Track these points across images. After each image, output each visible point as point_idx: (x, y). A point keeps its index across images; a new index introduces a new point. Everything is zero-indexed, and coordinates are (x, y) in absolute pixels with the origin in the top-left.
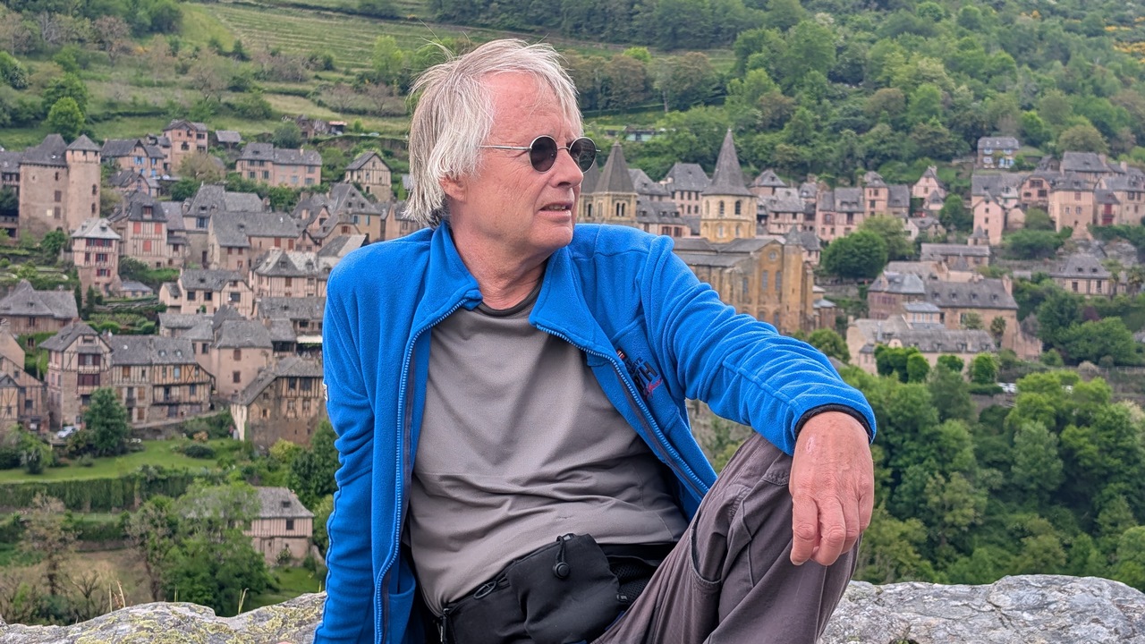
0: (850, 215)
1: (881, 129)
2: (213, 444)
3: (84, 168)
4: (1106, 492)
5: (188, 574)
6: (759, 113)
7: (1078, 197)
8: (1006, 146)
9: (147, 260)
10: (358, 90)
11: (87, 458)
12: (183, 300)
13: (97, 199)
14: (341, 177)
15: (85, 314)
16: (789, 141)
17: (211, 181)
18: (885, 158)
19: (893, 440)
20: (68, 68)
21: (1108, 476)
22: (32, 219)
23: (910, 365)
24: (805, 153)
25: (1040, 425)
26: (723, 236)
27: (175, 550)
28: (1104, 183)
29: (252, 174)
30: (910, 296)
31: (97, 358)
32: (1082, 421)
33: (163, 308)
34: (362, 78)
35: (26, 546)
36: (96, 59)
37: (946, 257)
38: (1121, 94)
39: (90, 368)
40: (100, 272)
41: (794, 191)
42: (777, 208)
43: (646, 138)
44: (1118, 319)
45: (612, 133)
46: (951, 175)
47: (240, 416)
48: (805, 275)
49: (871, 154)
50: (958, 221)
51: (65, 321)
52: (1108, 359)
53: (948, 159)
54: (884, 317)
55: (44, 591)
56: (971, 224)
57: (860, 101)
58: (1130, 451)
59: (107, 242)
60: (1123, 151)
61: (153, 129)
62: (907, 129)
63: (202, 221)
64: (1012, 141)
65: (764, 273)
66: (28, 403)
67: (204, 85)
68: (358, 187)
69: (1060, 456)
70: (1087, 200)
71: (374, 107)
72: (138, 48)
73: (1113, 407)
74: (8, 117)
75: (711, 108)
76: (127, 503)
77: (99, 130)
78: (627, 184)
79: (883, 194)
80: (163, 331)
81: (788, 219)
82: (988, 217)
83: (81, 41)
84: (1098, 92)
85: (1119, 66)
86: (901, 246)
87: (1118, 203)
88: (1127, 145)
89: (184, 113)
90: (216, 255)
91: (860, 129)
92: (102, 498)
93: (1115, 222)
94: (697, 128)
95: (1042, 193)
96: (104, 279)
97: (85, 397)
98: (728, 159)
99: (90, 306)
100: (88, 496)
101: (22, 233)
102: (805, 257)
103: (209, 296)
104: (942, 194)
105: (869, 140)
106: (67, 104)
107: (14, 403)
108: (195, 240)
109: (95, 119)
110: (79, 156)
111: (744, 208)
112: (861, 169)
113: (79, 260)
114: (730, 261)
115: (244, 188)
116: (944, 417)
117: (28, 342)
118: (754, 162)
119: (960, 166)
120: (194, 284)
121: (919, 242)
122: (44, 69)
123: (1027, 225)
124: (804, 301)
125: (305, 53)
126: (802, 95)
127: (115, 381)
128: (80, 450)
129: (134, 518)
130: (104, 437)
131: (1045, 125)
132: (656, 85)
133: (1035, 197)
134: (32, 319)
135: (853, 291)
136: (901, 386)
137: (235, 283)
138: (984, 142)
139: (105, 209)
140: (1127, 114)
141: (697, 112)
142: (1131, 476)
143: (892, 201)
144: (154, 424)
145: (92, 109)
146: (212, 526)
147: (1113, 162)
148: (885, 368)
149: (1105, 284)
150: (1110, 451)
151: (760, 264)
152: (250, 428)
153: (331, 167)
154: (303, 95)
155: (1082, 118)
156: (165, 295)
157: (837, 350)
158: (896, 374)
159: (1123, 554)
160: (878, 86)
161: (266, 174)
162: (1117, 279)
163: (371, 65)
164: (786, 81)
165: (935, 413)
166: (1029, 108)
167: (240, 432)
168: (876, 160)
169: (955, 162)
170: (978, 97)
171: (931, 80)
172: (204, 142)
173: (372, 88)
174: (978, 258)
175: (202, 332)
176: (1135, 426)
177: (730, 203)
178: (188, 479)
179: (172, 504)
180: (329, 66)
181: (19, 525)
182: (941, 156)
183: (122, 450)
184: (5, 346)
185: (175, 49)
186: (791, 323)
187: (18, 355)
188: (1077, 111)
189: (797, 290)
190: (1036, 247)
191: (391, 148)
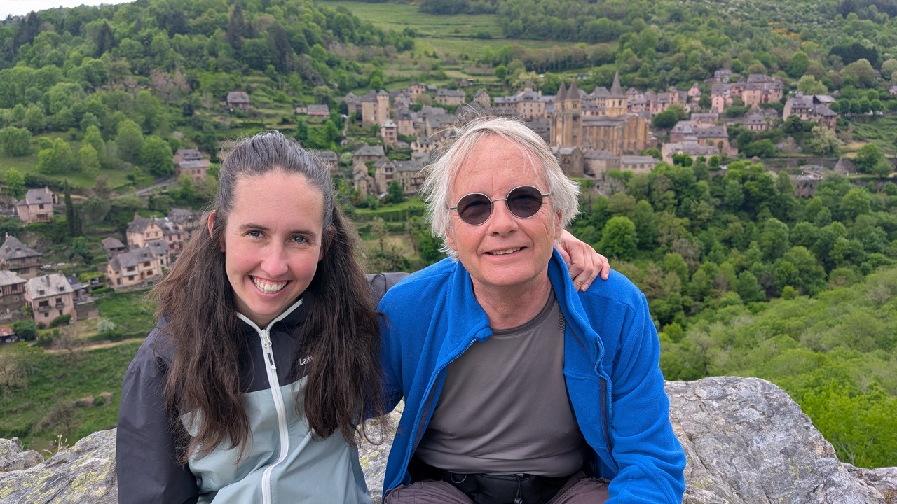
0: (664, 104)
1: (676, 69)
3: (383, 101)
4: (761, 206)
5: (426, 242)
6: (628, 66)
7: (754, 92)
8: (726, 73)
9: (406, 134)
10: (477, 66)
11: (390, 204)
12: (419, 148)
13: (388, 113)
14: (472, 100)
15: (386, 154)
16: (640, 76)
17: (427, 104)
18: (677, 81)
19: (679, 189)
20: (375, 65)
21: (762, 199)
22: (367, 121)
23: (686, 161)
24: (646, 80)
25: (736, 182)
26: (615, 114)
27: (421, 235)
28: (765, 86)
29: (441, 101)
30: (686, 134)
31: (391, 169)
32: (753, 179)
33: (412, 151)
34: (479, 62)
35: (372, 234)
36: (386, 62)
37: (701, 118)
38: (774, 50)
39: (389, 173)
40: (391, 139)
41: (642, 96)
42: (635, 102)
43: (585, 78)
44: (768, 139)
45: (572, 77)
46: (703, 86)
48: (646, 128)
49: (672, 80)
50: (706, 104)
51: (380, 157)
52: (764, 155)
53: (702, 80)
54: (676, 142)
55: (379, 249)
56: (710, 105)
57: (668, 59)
58: (771, 190)
59: (392, 128)
60: (774, 73)
61: (405, 86)
62: (687, 69)
63: (424, 119)
64: (728, 72)
65: (630, 128)
66: (370, 186)
67: (423, 68)
68: (478, 103)
69: (744, 193)
70: (758, 93)
71: (482, 72)
72: (400, 56)
73: (765, 174)
74: (356, 85)
75: (610, 65)
76: (404, 219)
77: (388, 87)
78: (577, 96)
79: (677, 95)
80: (413, 159)
81: (640, 106)
82: (718, 102)
83: (380, 55)
84: (764, 49)
85: (773, 38)
86: (683, 115)
87: (770, 93)
88: (775, 70)
89: (417, 79)
90: (429, 131)
91: (668, 70)
92: (396, 217)
93: (769, 102)
94: (604, 73)
95: (740, 92)
96: (392, 141)
97: (388, 183)
98: (616, 85)
99: (388, 151)
100: (391, 217)
101: (364, 126)
102: (646, 121)
103: (428, 146)
104: (700, 94)
105: (671, 74)
106: (376, 78)
107: (365, 186)
108: (422, 126)
109: (386, 84)
110: (381, 97)
111: (623, 103)
112: (668, 86)
113: (383, 135)
114: (617, 124)
115: (439, 106)
116: (698, 180)
117: (369, 165)
118: (627, 85)
119: (707, 82)
120: (422, 142)
121: (690, 113)
122: (368, 66)
123: (733, 104)
124: (645, 138)
125: (457, 54)
126: (645, 58)
127: (398, 178)
128: (388, 201)
129: (407, 224)
130: (395, 196)
131: (742, 65)
132: (589, 57)
133: (737, 93)
134: (369, 157)
135: (664, 133)
136: (682, 169)
137: (436, 141)
138: (717, 73)
139: (391, 116)
140: (776, 58)
141: (604, 67)
142: (771, 200)
143: (680, 98)
144: (412, 191)
145: (385, 80)
147: (769, 78)
148: (676, 162)
149: (764, 127)
150: (763, 190)
151: (628, 124)
153: (469, 96)
154: (458, 70)
155: (757, 61)
156: (413, 146)
157: (657, 155)
158: (680, 164)
159: (766, 229)
160: (675, 52)
161: (446, 100)
162: (769, 124)
163: (482, 57)
164: (639, 53)
165: (695, 178)
166: (735, 57)
168: (674, 82)
169: (705, 81)
170: (715, 55)
171: (696, 49)
172: (424, 90)
173: (483, 66)
174: (713, 118)
175: (426, 159)
176: (774, 180)
177: (617, 101)
179: (419, 219)
180: (467, 58)
181: (370, 227)
182: (700, 79)
183: (402, 201)
184: (360, 166)
185: (412, 56)
186: (640, 146)
187: (365, 169)
188: (755, 58)
189: (643, 134)
190: (737, 112)
191: (490, 88)
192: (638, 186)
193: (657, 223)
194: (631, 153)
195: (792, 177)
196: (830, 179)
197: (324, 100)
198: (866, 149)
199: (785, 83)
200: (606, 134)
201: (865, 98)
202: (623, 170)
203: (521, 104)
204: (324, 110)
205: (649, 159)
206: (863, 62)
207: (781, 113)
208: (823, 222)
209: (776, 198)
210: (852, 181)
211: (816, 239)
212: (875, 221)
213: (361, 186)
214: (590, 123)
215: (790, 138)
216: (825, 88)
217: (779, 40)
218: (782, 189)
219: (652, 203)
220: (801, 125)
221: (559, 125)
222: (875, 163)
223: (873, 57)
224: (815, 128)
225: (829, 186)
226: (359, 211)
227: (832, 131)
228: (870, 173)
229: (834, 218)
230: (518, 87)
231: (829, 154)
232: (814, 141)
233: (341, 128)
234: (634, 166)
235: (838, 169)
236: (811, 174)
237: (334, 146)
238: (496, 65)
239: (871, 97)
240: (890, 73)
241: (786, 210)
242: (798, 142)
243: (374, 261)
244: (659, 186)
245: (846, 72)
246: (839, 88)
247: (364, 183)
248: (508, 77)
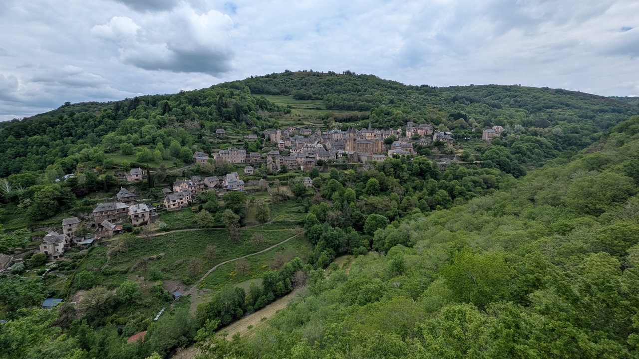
0: (388, 135)
1: (393, 122)
2: (298, 171)
3: (279, 133)
4: (426, 174)
6: (374, 120)
7: (422, 130)
8: (411, 123)
9: (288, 146)
10: (316, 120)
12: (293, 151)
14: (314, 133)
15: (280, 154)
16: (379, 124)
17: (296, 134)
18: (393, 126)
19: (395, 167)
20: (276, 119)
21: (427, 171)
22: (273, 141)
23: (397, 156)
24: (381, 126)
25: (417, 164)
26: (370, 139)
28: (426, 128)
29: (302, 133)
30: (397, 146)
31: (282, 160)
32: (423, 164)
33: (291, 153)
34: (316, 118)
35: (274, 186)
36: (280, 118)
37: (402, 140)
39: (281, 161)
41: (380, 132)
42: (377, 134)
43: (358, 125)
44: (428, 148)
45: (353, 124)
46: (403, 128)
47: (302, 167)
48: (382, 144)
50: (404, 135)
51: (278, 155)
52: (427, 154)
54: (393, 149)
55: (277, 192)
56: (406, 135)
57: (389, 118)
58: (430, 168)
59: (282, 144)
61: (288, 127)
62: (396, 122)
63: (295, 140)
65: (375, 144)
66: (273, 166)
67: (295, 120)
68: (317, 134)
69: (420, 169)
70: (424, 131)
71: (318, 122)
72: (285, 116)
73: (428, 161)
74: (268, 127)
75: (367, 120)
76: (287, 180)
77: (281, 128)
78: (355, 132)
80: (291, 156)
81: (379, 136)
82: (409, 134)
83: (278, 115)
84: (425, 114)
85: (428, 110)
86: (396, 139)
87: (428, 131)
88: (430, 122)
89: (292, 125)
90: (297, 145)
91: (389, 122)
92: (284, 179)
93: (428, 134)
94: (365, 123)
96: (282, 149)
97: (281, 165)
98: (370, 127)
99: (281, 152)
100: (282, 179)
101: (271, 143)
102: (382, 141)
103: (297, 150)
104: (402, 131)
105: (391, 123)
106: (276, 124)
108: (294, 143)
109: (280, 126)
111: (372, 134)
112: (389, 128)
113: (279, 146)
114: (371, 142)
115: (301, 135)
116: (402, 164)
117: (273, 158)
118: (374, 127)
120: (295, 149)
121: (398, 138)
122: (273, 119)
123: (414, 135)
124: (382, 148)
125: (308, 115)
126: (381, 117)
127: (285, 163)
128: (281, 172)
129: (289, 182)
130: (284, 170)
131: (417, 120)
132: (359, 117)
133: (416, 131)
134: (273, 155)
135: (389, 146)
136: (396, 160)
137: (300, 148)
138: (408, 123)
139: (282, 139)
140: (430, 118)
141: (365, 120)
143: (394, 132)
144: (290, 168)
145: (280, 125)
146: (299, 182)
147: (427, 125)
148: (394, 157)
149: (426, 143)
150: (427, 168)
151: (375, 142)
152: (303, 169)
153: (313, 131)
154: (308, 121)
156: (291, 151)
157: (386, 155)
159: (429, 183)
160: (392, 115)
161: (304, 133)
162: (428, 142)
163: (318, 116)
164: (378, 115)
166: (415, 117)
168: (392, 126)
169: (404, 126)
170: (407, 116)
171: (400, 114)
172: (295, 129)
173: (318, 120)
174: (407, 140)
175: (296, 156)
176: (431, 164)
177: (370, 134)
178: (295, 176)
179: (293, 179)
180: (312, 117)
181: (273, 183)
182: (401, 125)
183: (286, 172)
184: (270, 159)
185: (290, 116)
186: (380, 151)
187: (272, 160)
188: (422, 118)
189: (381, 146)
190: (416, 138)
191: (321, 128)
192: (379, 166)
193: (387, 181)
194: (376, 154)
195: (438, 163)
196: (452, 164)
197: (255, 133)
198: (465, 152)
199: (434, 127)
200: (366, 146)
201: (463, 133)
202: (373, 160)
203: (333, 135)
204: (255, 137)
205: (384, 156)
206: (462, 119)
207: (432, 138)
208: (450, 180)
209: (432, 171)
210: (460, 164)
211: (448, 187)
212: (470, 179)
213: (270, 167)
214: (360, 142)
215: (436, 148)
216: (448, 129)
217: (430, 111)
218: (434, 167)
219: (385, 173)
220: (440, 143)
221: (348, 143)
222: (468, 157)
223: (465, 117)
224: (445, 144)
225: (452, 166)
226: (269, 177)
227: (452, 145)
228: (466, 161)
229: (454, 179)
230: (332, 128)
231: (451, 154)
232: (445, 149)
233: (262, 143)
234: (378, 159)
235: (455, 159)
236: (445, 162)
237: (259, 150)
238: (323, 119)
239: (465, 132)
240: (472, 123)
241: (436, 175)
242: (439, 150)
243: (275, 197)
244: (388, 166)
245: (456, 123)
246: (453, 129)
247: (271, 165)
248: (328, 124)
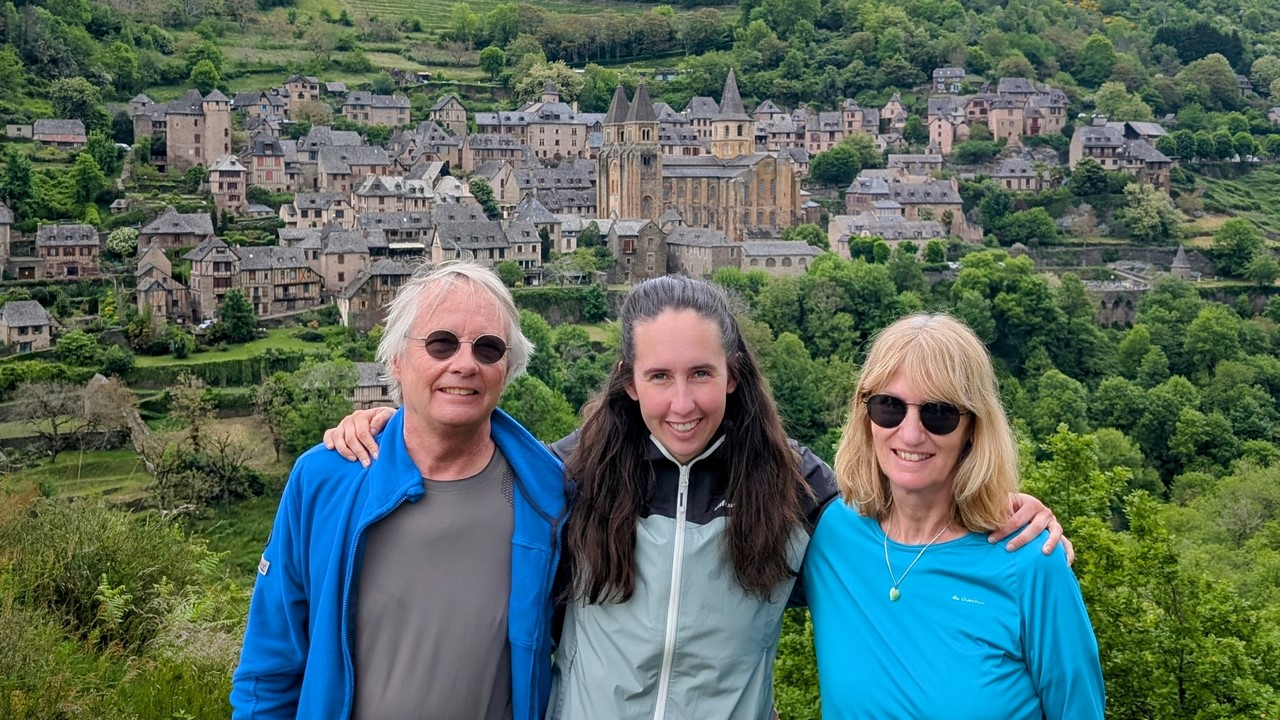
0: (832, 134)
1: (857, 64)
2: (323, 330)
3: (218, 114)
4: (1030, 344)
5: (303, 432)
6: (760, 55)
7: (1011, 114)
8: (952, 74)
9: (269, 188)
10: (440, 47)
11: (223, 344)
12: (298, 218)
13: (228, 140)
14: (427, 117)
15: (219, 231)
16: (783, 77)
17: (321, 123)
18: (860, 88)
19: (861, 309)
20: (205, 36)
21: (1032, 331)
22: (178, 158)
23: (875, 249)
24: (797, 85)
25: (976, 293)
26: (730, 154)
27: (293, 414)
28: (1033, 101)
29: (355, 116)
30: (877, 196)
31: (228, 265)
32: (1011, 289)
33: (283, 225)
34: (443, 37)
35: (174, 414)
36: (229, 29)
37: (908, 165)
38: (1049, 30)
39: (223, 274)
40: (232, 198)
41: (787, 116)
42: (774, 130)
43: (671, 78)
44: (1042, 208)
45: (644, 74)
46: (912, 99)
47: (344, 308)
48: (794, 183)
49: (848, 85)
50: (917, 136)
51: (204, 237)
52: (1035, 240)
53: (910, 86)
54: (858, 213)
55: (188, 448)
56: (928, 137)
57: (840, 43)
58: (1048, 311)
59: (237, 173)
60: (1050, 76)
61: (275, 83)
62: (878, 65)
63: (313, 154)
64: (960, 71)
65: (761, 181)
66: (175, 303)
67: (315, 46)
68: (440, 124)
69: (993, 316)
70: (1018, 115)
71: (453, 60)
72: (263, 18)
73: (1034, 278)
74: (158, 78)
75: (721, 52)
76: (256, 379)
77: (234, 86)
78: (652, 115)
79: (858, 116)
80: (282, 242)
81: (784, 139)
82: (941, 132)
83: (217, 14)
84: (1030, 30)
85: (1048, 8)
86: (872, 157)
87: (1043, 117)
88: (1053, 71)
89: (300, 69)
90: (324, 181)
91: (840, 65)
92: (234, 375)
93: (1041, 133)
94: (710, 68)
95: (983, 111)
96: (235, 203)
97: (220, 297)
98: (731, 92)
99: (223, 225)
100: (224, 373)
101: (171, 169)
102: (796, 168)
103: (318, 214)
104: (905, 115)
105: (847, 74)
106: (205, 65)
107: (163, 303)
108: (308, 170)
109: (229, 77)
110: (213, 106)
111: (745, 131)
112: (841, 97)
113: (215, 188)
114: (734, 173)
115: (348, 128)
116: (899, 292)
117: (175, 256)
118: (753, 95)
119: (919, 92)
120: (307, 204)
121: (887, 153)
122: (189, 38)
123: (971, 137)
124: (793, 203)
125: (397, 18)
126: (794, 39)
127: (243, 285)
128: (217, 338)
129: (260, 390)
130: (236, 327)
131: (987, 58)
132: (679, 36)
133: (978, 115)
134: (177, 237)
135: (835, 194)
136: (867, 266)
137: (339, 203)
138: (938, 73)
139: (236, 148)
140: (1052, 46)
141: (711, 56)
142: (1050, 331)
143: (866, 122)
144: (276, 316)
145: (226, 68)
146: (322, 394)
147: (1039, 84)
148: (856, 253)
149: (1033, 182)
150: (1033, 312)
151: (758, 174)
152: (353, 317)
153: (419, 109)
154: (397, 52)
155: (1016, 51)
156: (284, 214)
157: (818, 240)
158: (863, 257)
159: (1043, 392)
160: (854, 30)
161: (366, 116)
162: (1041, 177)
163: (451, 26)
164: (781, 29)
165: (892, 287)
166: (975, 43)
167: (345, 320)
168: (852, 89)
169: (915, 89)
170: (933, 37)
171: (895, 24)
172: (316, 92)
173: (452, 45)
174: (933, 165)
175: (313, 242)
176: (1054, 292)
177: (733, 127)
178: (301, 358)
179: (286, 375)
180: (417, 28)
181: (168, 398)
182: (904, 84)
183: (252, 338)
184: (155, 258)
185: (292, 19)
186: (784, 220)
187: (166, 265)
188: (1013, 45)
189: (790, 197)
190: (978, 154)
191: (467, 92)
192: (777, 302)
193: (817, 381)
194: (765, 235)
195: (1089, 286)
196: (1163, 289)
197: (76, 109)
198: (1230, 231)
199: (1072, 97)
200: (713, 193)
201: (1223, 130)
202: (747, 270)
203: (535, 129)
204: (74, 132)
205: (800, 246)
206: (1216, 59)
207: (1064, 156)
208: (1155, 378)
209: (1061, 327)
210: (1205, 294)
211: (1141, 412)
212: (1251, 373)
213: (153, 305)
214: (679, 172)
215: (1085, 207)
216: (1147, 109)
217: (1058, 12)
218: (1070, 310)
219: (808, 340)
220: (1103, 179)
221: (614, 175)
222: (1248, 258)
223: (1233, 49)
224: (1130, 187)
225: (1162, 303)
226: (143, 362)
227: (1163, 193)
228: (1239, 277)
229: (1174, 369)
230: (529, 92)
231: (1159, 239)
232: (1130, 213)
233: (112, 172)
234: (771, 262)
235: (1178, 264)
236: (1132, 277)
237: (93, 212)
238: (480, 44)
239: (1235, 128)
240: (1267, 81)
241: (1080, 352)
242: (1101, 217)
243: (174, 478)
244: (820, 302)
245: (1188, 78)
246: (1175, 108)
247: (159, 298)
248: (506, 71)
